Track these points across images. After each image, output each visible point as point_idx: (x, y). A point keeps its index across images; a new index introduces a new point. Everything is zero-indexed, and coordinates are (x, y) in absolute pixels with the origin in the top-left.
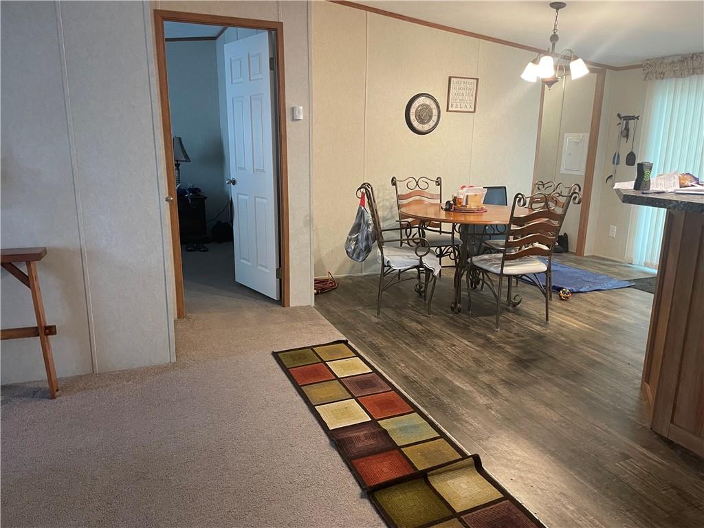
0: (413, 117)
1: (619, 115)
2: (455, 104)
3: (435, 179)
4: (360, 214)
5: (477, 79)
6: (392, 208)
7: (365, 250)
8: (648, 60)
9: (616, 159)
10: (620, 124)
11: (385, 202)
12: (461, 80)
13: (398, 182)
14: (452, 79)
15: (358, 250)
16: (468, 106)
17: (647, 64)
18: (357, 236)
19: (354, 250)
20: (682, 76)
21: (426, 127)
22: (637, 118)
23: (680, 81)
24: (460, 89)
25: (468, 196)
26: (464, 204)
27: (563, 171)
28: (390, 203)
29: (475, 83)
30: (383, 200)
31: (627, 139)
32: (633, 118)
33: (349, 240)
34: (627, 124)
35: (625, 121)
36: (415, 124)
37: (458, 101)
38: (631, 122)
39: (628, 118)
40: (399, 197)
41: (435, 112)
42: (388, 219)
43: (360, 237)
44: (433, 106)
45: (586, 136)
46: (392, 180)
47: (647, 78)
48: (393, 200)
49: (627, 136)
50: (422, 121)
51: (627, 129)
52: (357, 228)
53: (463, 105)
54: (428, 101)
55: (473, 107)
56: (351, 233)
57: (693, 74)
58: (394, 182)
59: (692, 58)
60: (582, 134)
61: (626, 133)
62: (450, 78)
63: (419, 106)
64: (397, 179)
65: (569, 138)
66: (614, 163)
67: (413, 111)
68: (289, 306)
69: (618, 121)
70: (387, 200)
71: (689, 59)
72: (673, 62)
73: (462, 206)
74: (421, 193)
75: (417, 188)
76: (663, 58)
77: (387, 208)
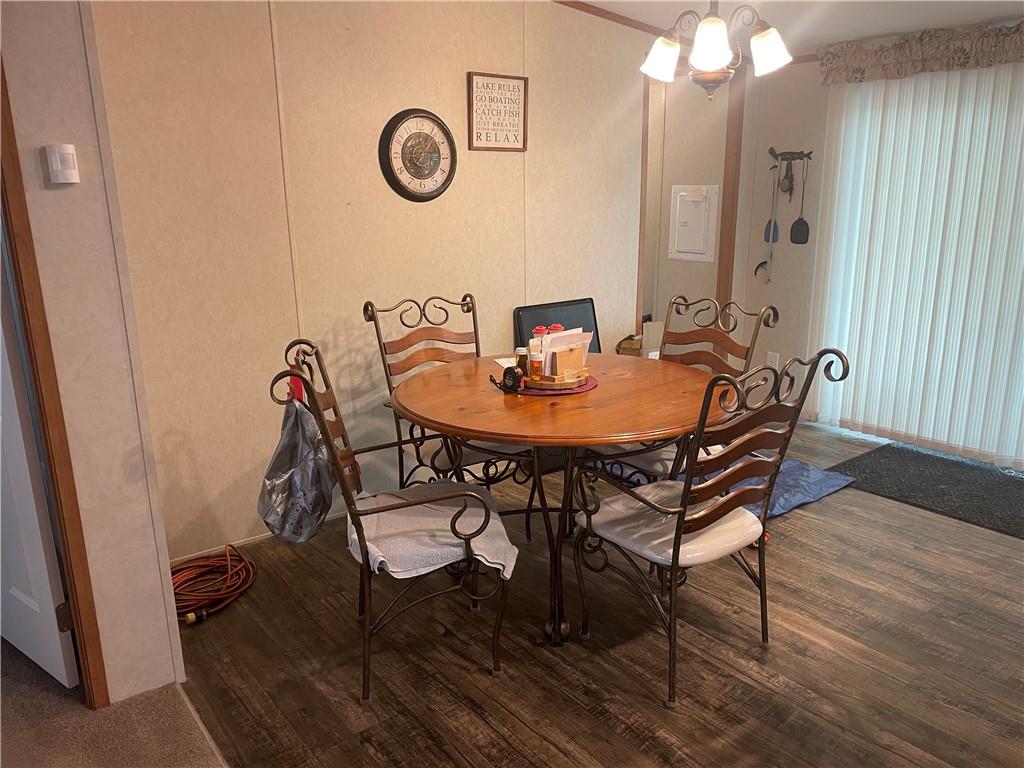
0: (397, 163)
1: (772, 151)
2: (484, 133)
3: (460, 301)
4: (292, 419)
5: (526, 80)
6: (369, 366)
7: (314, 510)
8: (830, 46)
9: (771, 233)
10: (776, 167)
11: (353, 355)
12: (492, 80)
13: (379, 315)
14: (475, 79)
15: (294, 515)
16: (512, 138)
17: (827, 53)
18: (291, 478)
19: (285, 515)
20: (900, 74)
21: (429, 185)
22: (808, 156)
23: (895, 85)
24: (492, 100)
25: (554, 354)
26: (547, 373)
27: (673, 254)
28: (366, 357)
29: (522, 89)
30: (350, 351)
31: (791, 194)
32: (801, 156)
33: (267, 493)
34: (789, 168)
35: (785, 163)
36: (405, 178)
37: (491, 126)
38: (797, 164)
39: (790, 157)
40: (385, 349)
41: (445, 150)
42: (364, 392)
43: (297, 479)
44: (439, 137)
45: (714, 192)
46: (366, 309)
47: (829, 81)
48: (372, 350)
49: (790, 190)
50: (418, 172)
51: (790, 177)
52: (287, 456)
53: (501, 136)
54: (427, 127)
55: (520, 138)
56: (272, 474)
57: (924, 70)
58: (369, 312)
59: (921, 39)
60: (704, 188)
61: (788, 185)
62: (470, 76)
63: (408, 140)
64: (377, 306)
65: (681, 194)
66: (767, 240)
67: (396, 149)
68: (107, 703)
69: (772, 161)
70: (358, 351)
71: (914, 43)
72: (882, 48)
73: (543, 378)
74: (434, 333)
75: (425, 324)
76: (861, 41)
77: (359, 368)
